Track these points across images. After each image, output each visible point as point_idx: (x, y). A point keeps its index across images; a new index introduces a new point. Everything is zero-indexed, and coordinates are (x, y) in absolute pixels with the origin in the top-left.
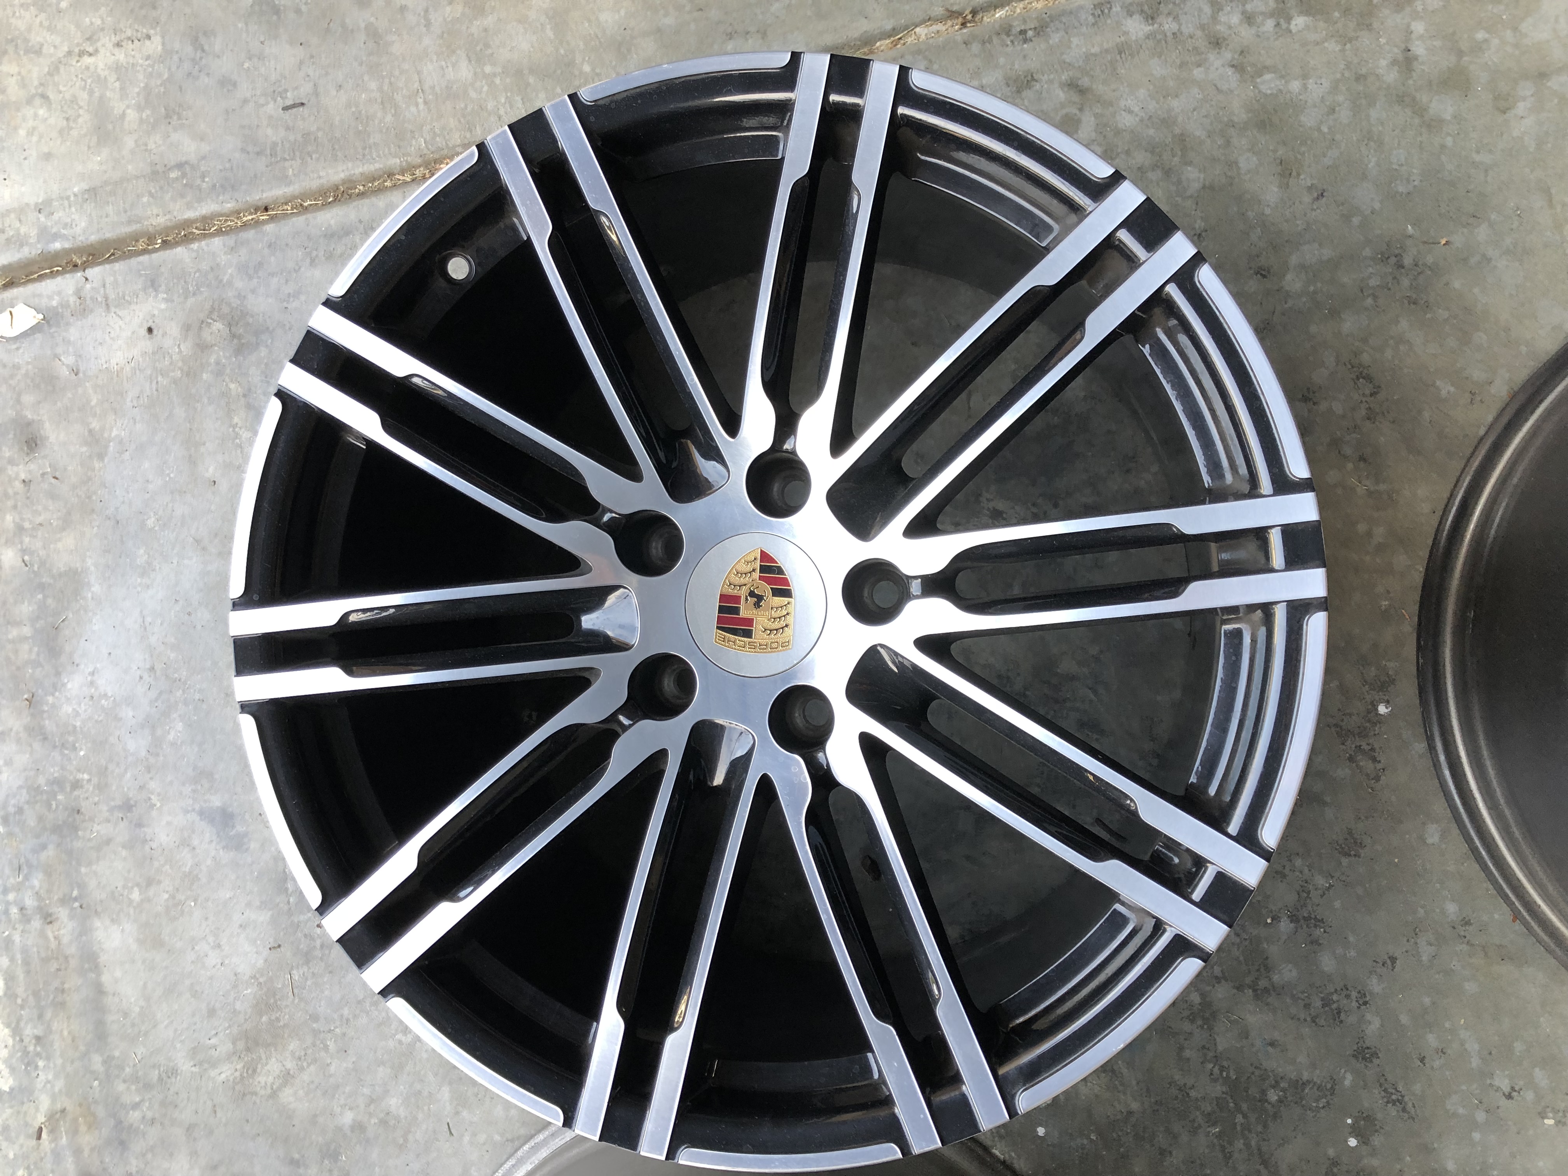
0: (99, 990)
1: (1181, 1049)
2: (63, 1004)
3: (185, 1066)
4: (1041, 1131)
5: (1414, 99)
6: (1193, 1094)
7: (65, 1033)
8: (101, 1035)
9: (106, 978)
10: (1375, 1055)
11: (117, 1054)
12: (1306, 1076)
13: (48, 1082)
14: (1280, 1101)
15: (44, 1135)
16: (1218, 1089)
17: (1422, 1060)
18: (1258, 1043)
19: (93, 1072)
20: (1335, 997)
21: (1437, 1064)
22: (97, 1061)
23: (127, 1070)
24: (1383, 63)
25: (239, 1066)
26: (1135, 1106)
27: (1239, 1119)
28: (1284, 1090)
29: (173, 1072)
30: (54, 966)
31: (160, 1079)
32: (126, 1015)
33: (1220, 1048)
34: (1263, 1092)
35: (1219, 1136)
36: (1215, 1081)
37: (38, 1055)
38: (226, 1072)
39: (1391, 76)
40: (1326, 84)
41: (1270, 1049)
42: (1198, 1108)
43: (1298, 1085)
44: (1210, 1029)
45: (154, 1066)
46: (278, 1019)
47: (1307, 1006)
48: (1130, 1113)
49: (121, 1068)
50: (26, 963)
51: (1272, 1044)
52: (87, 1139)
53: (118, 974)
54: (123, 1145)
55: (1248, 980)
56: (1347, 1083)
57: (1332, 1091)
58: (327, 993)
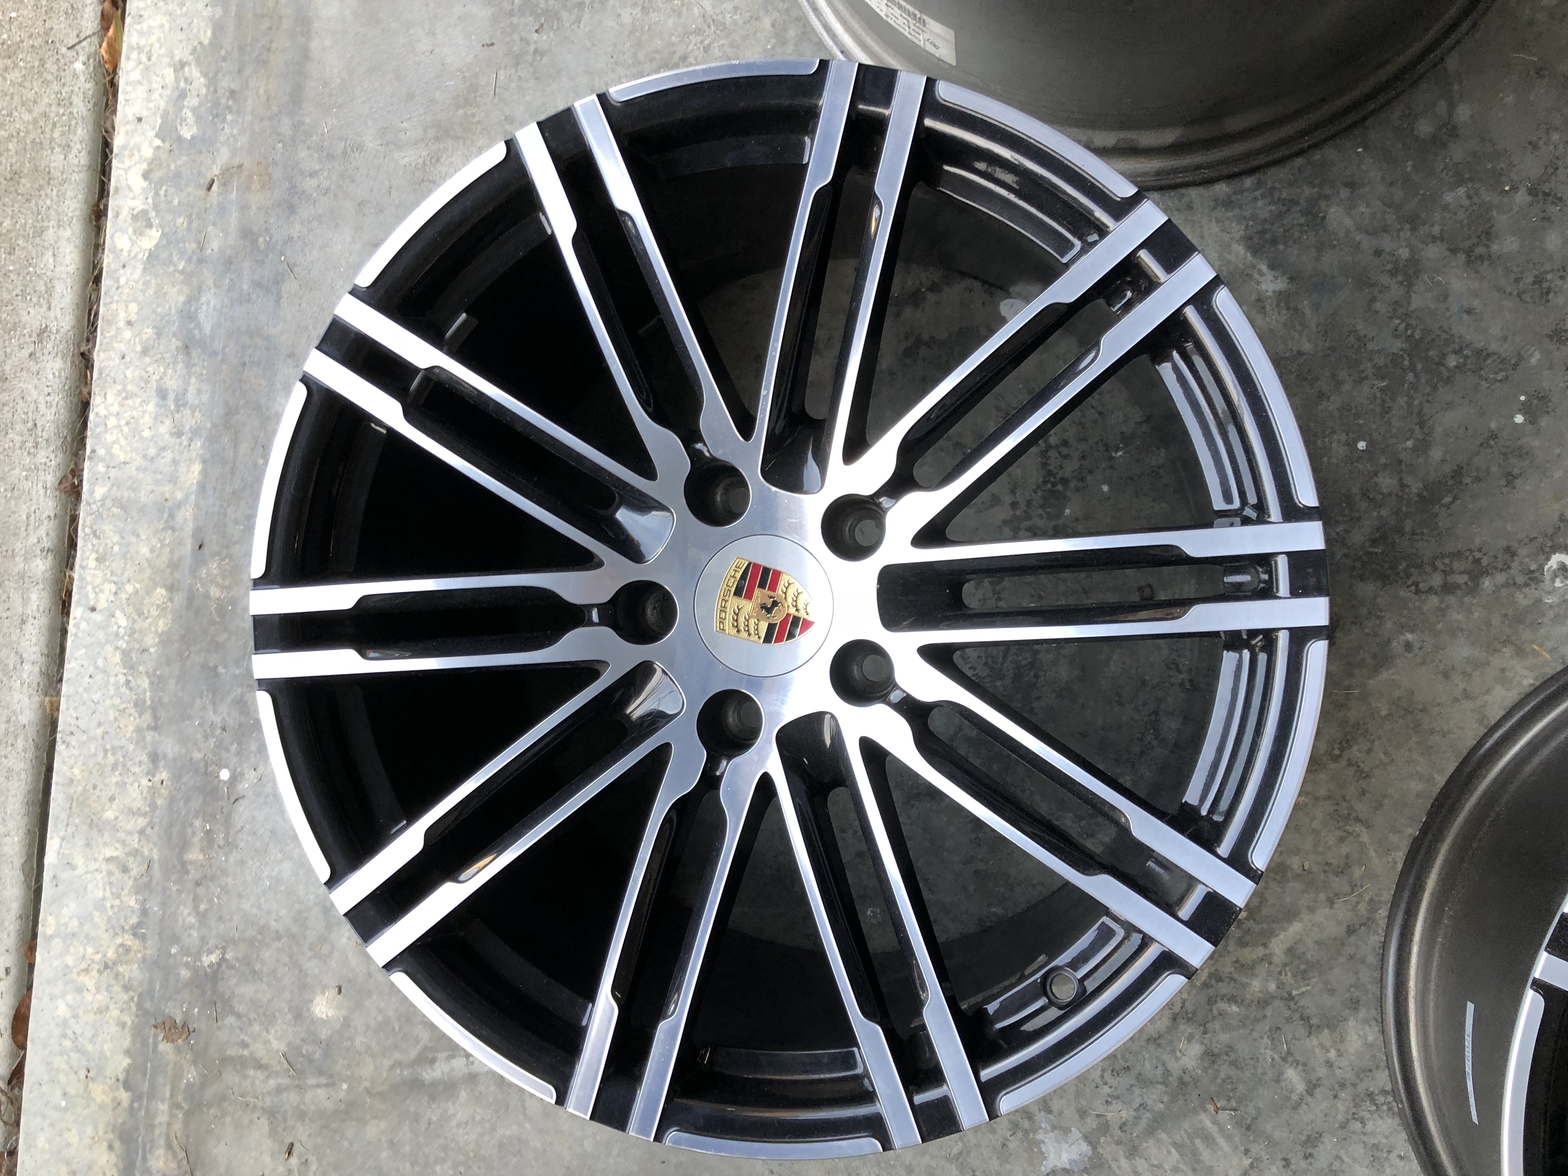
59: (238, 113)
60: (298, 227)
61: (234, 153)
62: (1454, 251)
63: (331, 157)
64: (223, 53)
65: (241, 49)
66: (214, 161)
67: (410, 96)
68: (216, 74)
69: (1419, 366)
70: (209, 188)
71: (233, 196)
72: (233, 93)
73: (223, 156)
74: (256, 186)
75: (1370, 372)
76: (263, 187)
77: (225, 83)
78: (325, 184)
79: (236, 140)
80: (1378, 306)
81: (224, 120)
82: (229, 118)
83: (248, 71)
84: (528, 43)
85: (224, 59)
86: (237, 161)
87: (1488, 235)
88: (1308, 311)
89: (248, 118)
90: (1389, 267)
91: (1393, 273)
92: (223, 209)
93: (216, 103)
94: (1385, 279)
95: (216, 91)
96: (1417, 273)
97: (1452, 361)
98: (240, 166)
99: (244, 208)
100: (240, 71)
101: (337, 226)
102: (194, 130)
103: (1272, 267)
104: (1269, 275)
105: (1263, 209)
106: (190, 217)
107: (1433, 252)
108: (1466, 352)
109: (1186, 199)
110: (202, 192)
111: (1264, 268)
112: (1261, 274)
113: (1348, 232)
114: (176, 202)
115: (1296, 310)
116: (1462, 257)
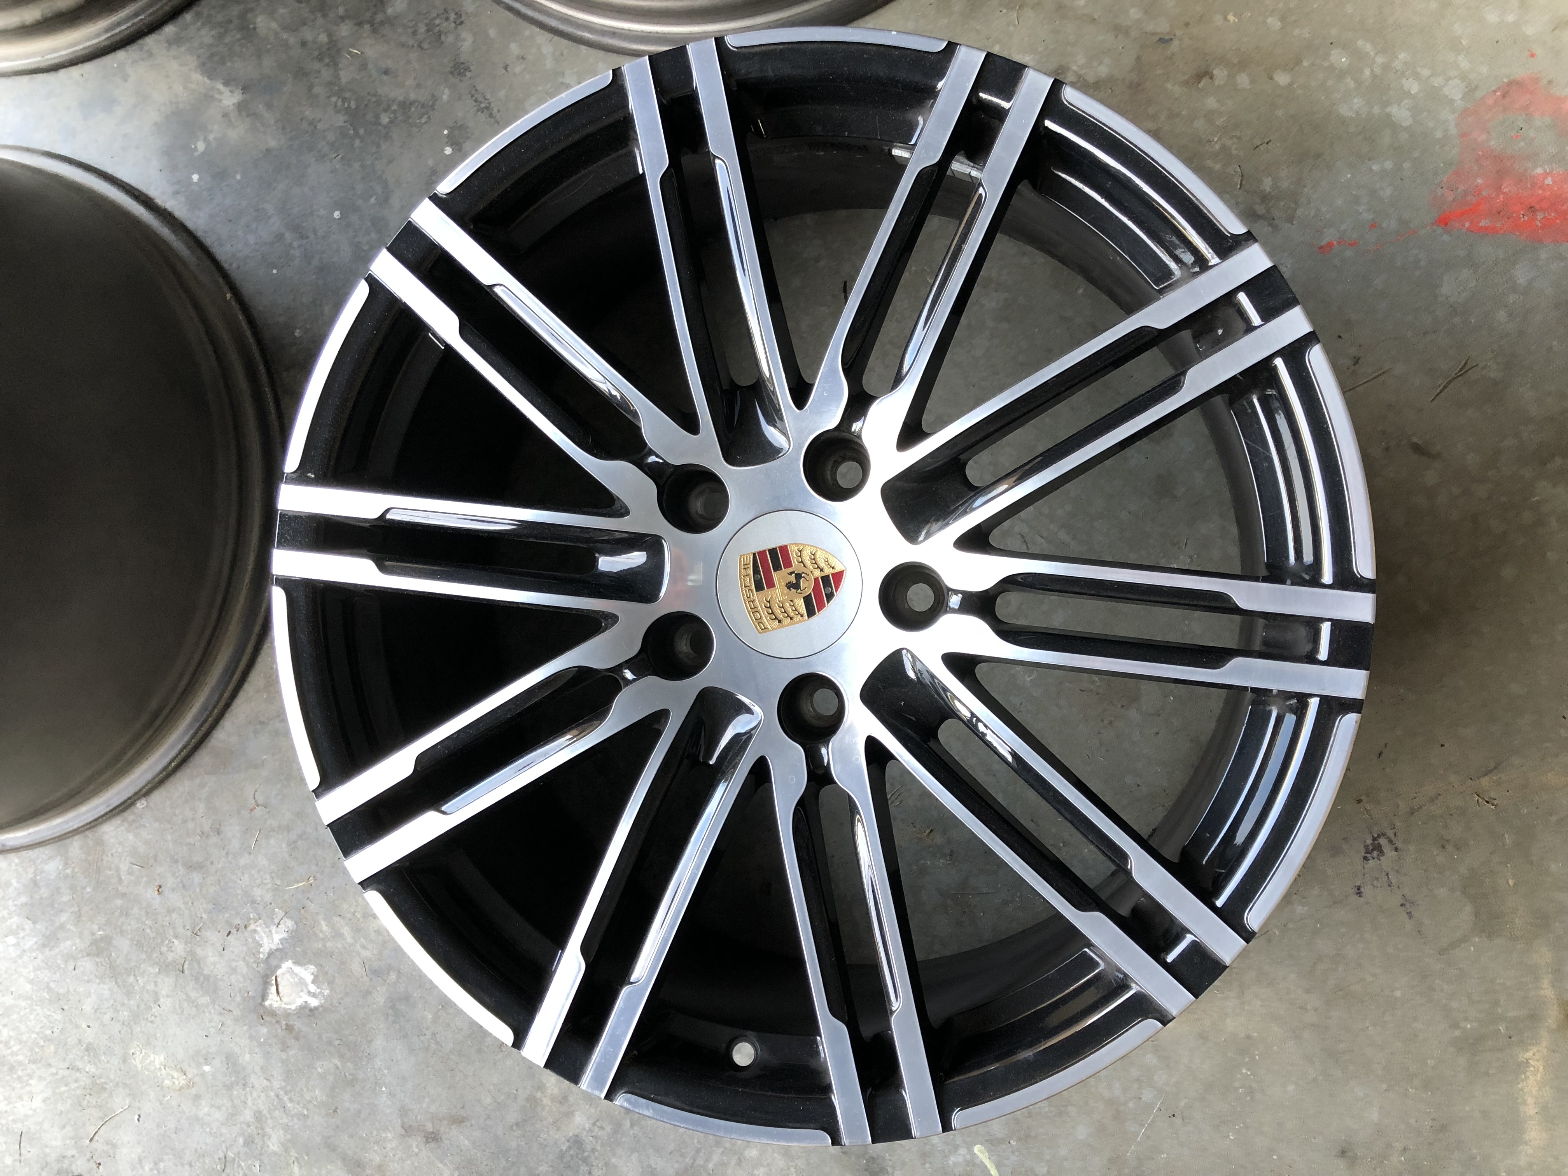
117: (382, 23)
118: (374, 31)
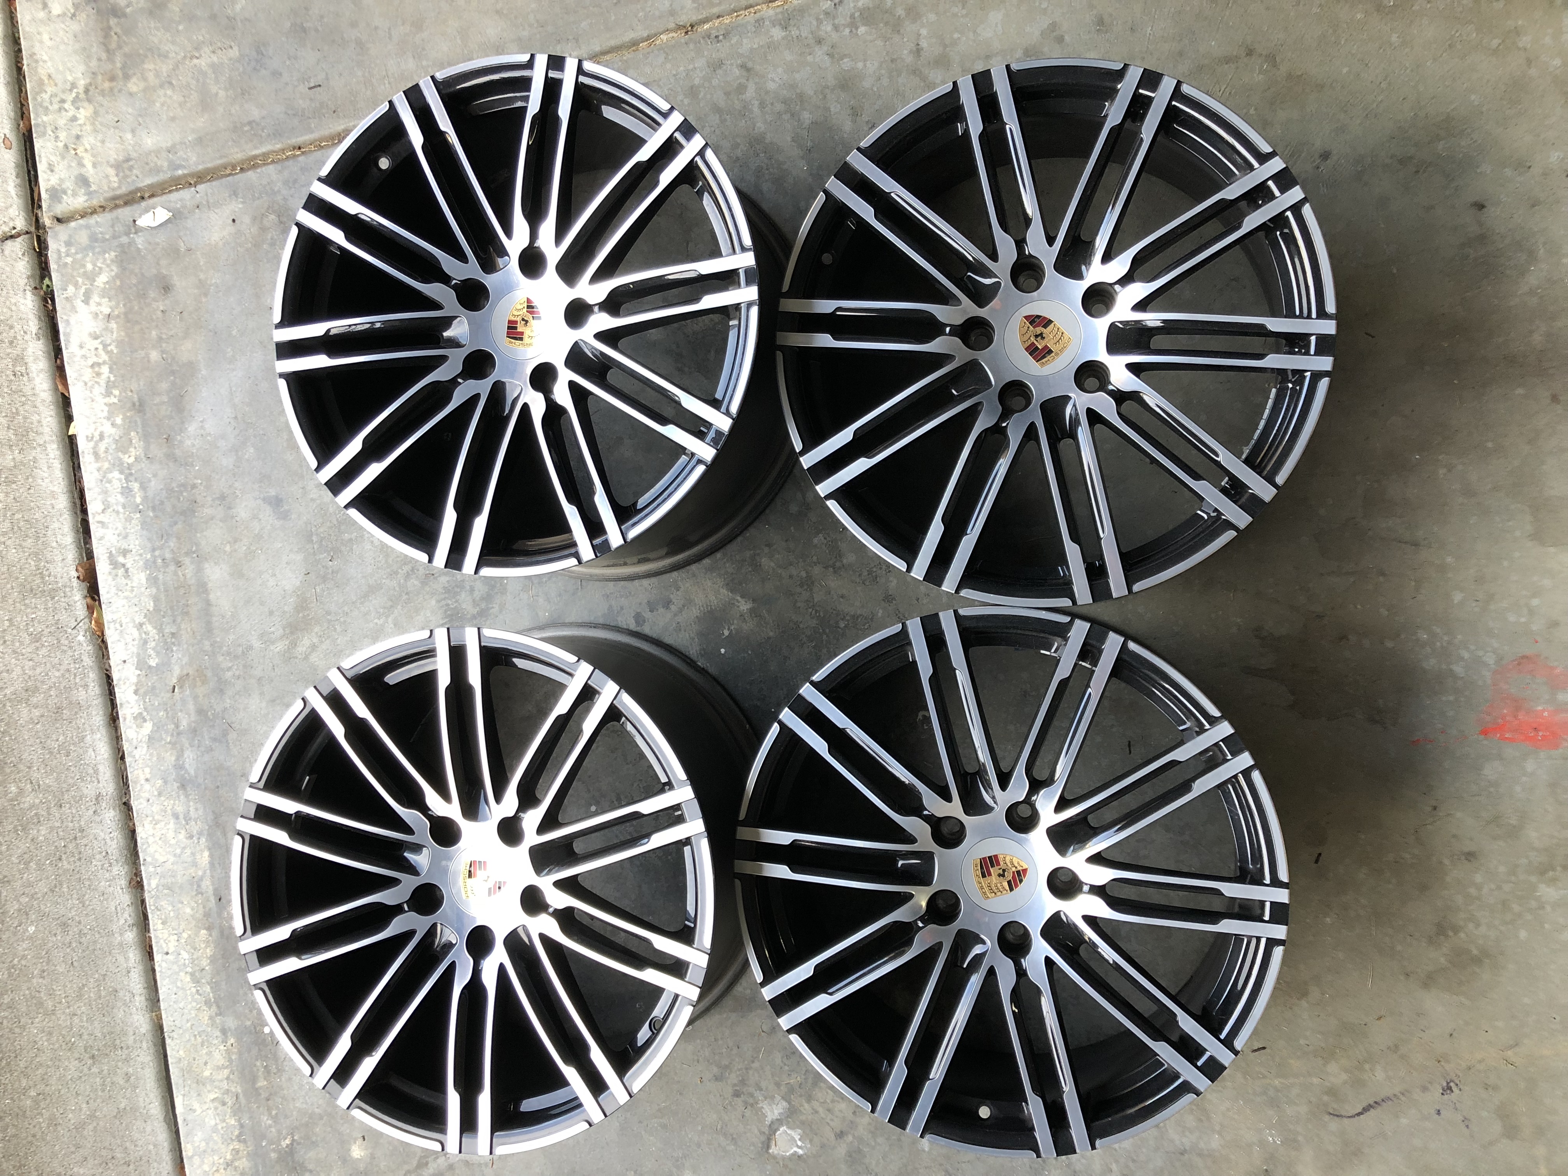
0: (208, 603)
1: (796, 601)
2: (187, 613)
3: (257, 644)
4: (723, 651)
5: (921, 72)
6: (801, 626)
7: (189, 630)
8: (209, 629)
9: (212, 597)
10: (894, 599)
11: (218, 640)
12: (859, 612)
13: (179, 658)
14: (846, 626)
15: (176, 690)
16: (814, 623)
17: (918, 600)
18: (835, 597)
19: (204, 651)
20: (874, 570)
21: (925, 601)
22: (207, 646)
23: (225, 648)
24: (905, 52)
25: (287, 643)
26: (771, 634)
27: (825, 637)
28: (848, 621)
29: (250, 648)
30: (182, 591)
31: (243, 652)
32: (223, 617)
33: (816, 600)
34: (837, 623)
35: (814, 647)
36: (813, 618)
37: (173, 643)
38: (280, 646)
39: (909, 59)
40: (876, 64)
41: (841, 600)
42: (804, 633)
43: (855, 617)
44: (811, 590)
45: (239, 645)
46: (308, 615)
47: (860, 575)
48: (769, 638)
49: (221, 648)
50: (166, 591)
51: (842, 597)
52: (201, 691)
53: (219, 594)
54: (222, 692)
55: (831, 562)
56: (880, 615)
57: (872, 619)
58: (335, 598)
59: (179, 645)
60: (228, 701)
61: (182, 668)
62: (826, 567)
63: (236, 657)
64: (162, 613)
65: (172, 608)
66: (172, 676)
67: (271, 613)
68: (161, 625)
69: (827, 631)
70: (173, 692)
71: (188, 692)
72: (173, 634)
73: (177, 671)
74: (199, 683)
75: (805, 639)
76: (203, 683)
77: (168, 630)
78: (237, 673)
79: (181, 661)
80: (799, 604)
81: (172, 651)
82: (174, 649)
83: (179, 619)
84: (327, 568)
85: (164, 617)
86: (185, 672)
87: (840, 555)
88: (766, 615)
89: (185, 646)
90: (798, 583)
91: (801, 585)
92: (183, 701)
93: (166, 643)
94: (798, 590)
95: (163, 636)
96: (813, 583)
97: (842, 625)
98: (188, 674)
99: (196, 697)
100: (174, 621)
101: (250, 695)
102: (157, 660)
103: (742, 597)
104: (742, 601)
105: (730, 568)
106: (166, 710)
107: (817, 570)
108: (848, 618)
109: (690, 572)
110: (169, 695)
111: (739, 598)
112: (739, 602)
113: (773, 569)
114: (156, 704)
115: (760, 616)
116: (831, 569)
117: (840, 568)
118: (835, 572)
